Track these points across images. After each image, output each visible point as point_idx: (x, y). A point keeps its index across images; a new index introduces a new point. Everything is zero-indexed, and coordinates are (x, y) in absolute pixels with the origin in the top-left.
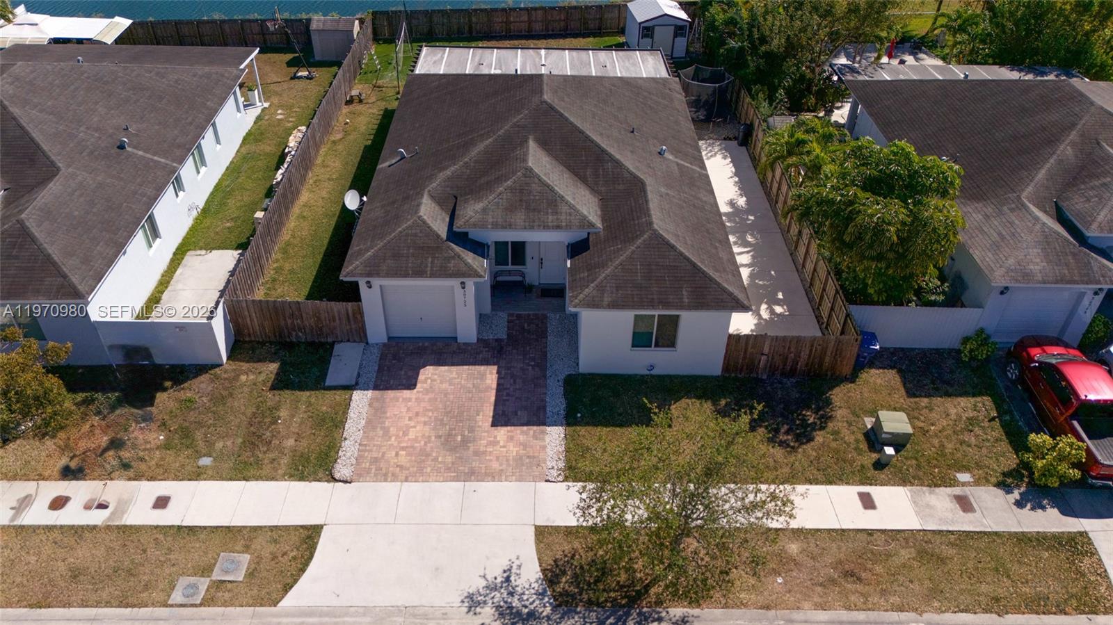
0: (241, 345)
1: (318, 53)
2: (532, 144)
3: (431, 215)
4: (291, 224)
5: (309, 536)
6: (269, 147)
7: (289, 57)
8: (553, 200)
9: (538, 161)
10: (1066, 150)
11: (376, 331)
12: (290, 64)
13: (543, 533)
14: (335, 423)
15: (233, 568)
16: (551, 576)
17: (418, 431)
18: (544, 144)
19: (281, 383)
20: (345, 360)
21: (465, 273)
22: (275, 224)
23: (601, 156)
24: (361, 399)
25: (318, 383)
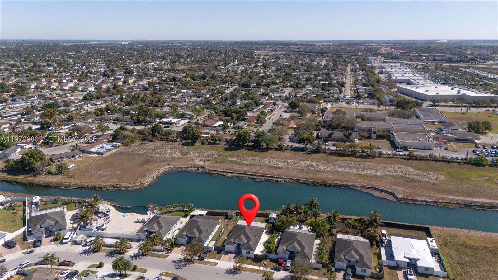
0: (215, 250)
1: (228, 218)
2: (242, 235)
3: (232, 240)
4: (221, 239)
5: (217, 263)
6: (220, 230)
7: (225, 217)
8: (242, 240)
9: (242, 236)
10: (291, 241)
11: (226, 250)
12: (225, 218)
13: (234, 266)
14: (221, 257)
15: (213, 264)
16: (233, 268)
17: (227, 258)
18: (244, 235)
19: (217, 253)
20: (223, 252)
21: (233, 245)
22: (219, 239)
23: (248, 236)
24: (223, 255)
25: (220, 253)
